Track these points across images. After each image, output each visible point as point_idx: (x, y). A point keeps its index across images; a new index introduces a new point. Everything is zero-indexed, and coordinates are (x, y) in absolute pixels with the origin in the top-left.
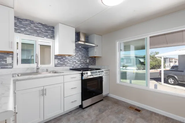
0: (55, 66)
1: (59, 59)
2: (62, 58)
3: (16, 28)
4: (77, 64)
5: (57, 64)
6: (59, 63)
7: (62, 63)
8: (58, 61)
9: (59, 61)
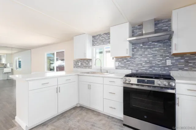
0: (116, 69)
1: (120, 61)
2: (123, 60)
3: (93, 43)
4: (144, 67)
5: (118, 67)
6: (120, 65)
7: (123, 65)
8: (118, 64)
9: (120, 64)
